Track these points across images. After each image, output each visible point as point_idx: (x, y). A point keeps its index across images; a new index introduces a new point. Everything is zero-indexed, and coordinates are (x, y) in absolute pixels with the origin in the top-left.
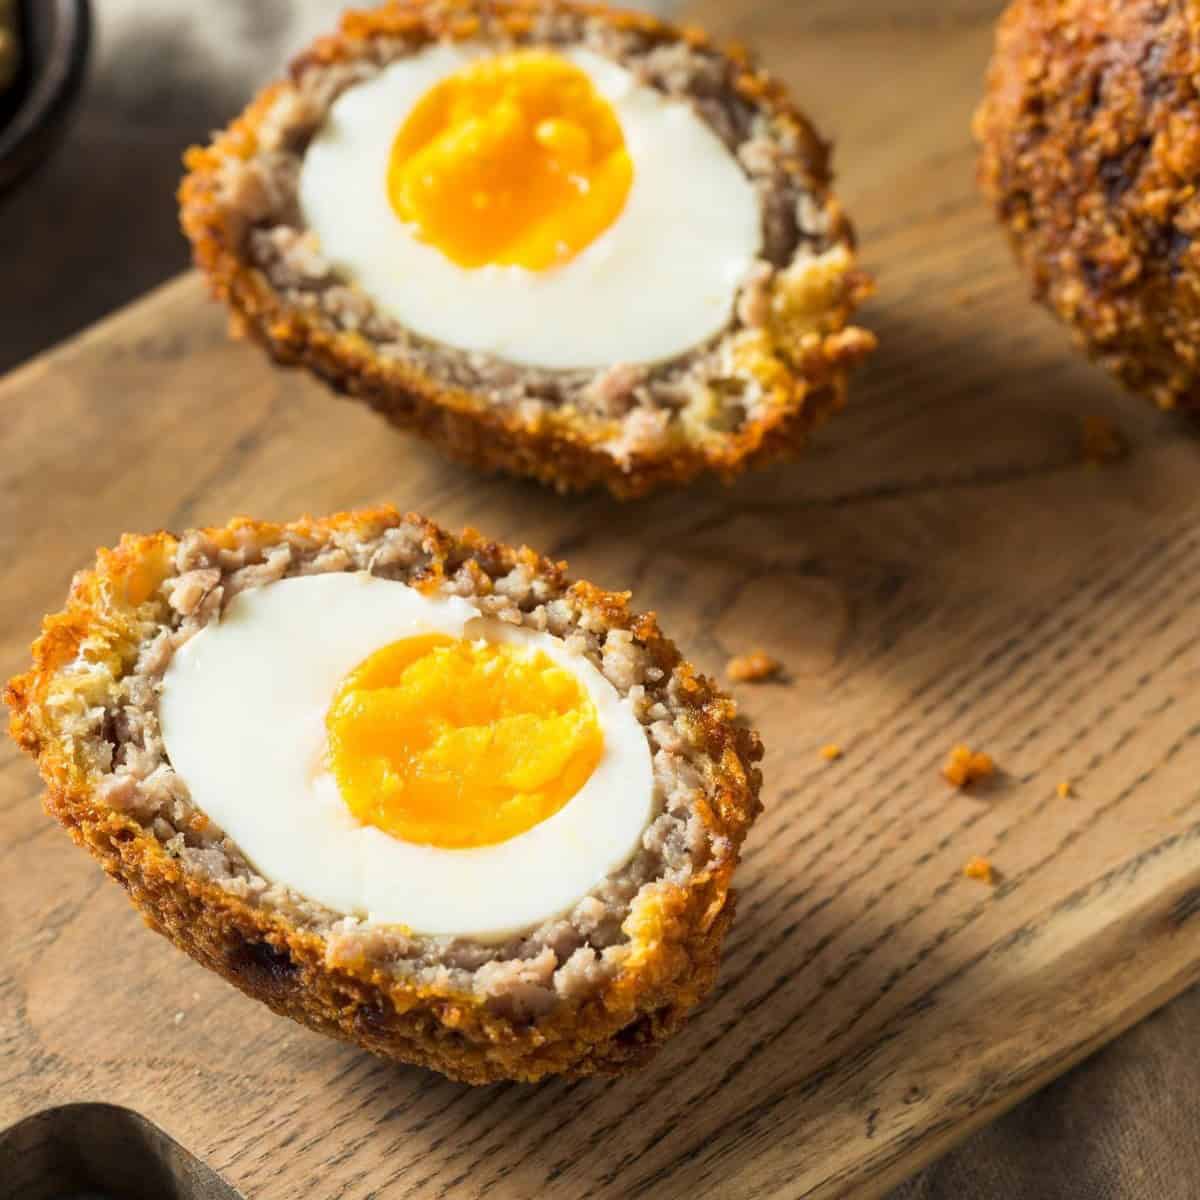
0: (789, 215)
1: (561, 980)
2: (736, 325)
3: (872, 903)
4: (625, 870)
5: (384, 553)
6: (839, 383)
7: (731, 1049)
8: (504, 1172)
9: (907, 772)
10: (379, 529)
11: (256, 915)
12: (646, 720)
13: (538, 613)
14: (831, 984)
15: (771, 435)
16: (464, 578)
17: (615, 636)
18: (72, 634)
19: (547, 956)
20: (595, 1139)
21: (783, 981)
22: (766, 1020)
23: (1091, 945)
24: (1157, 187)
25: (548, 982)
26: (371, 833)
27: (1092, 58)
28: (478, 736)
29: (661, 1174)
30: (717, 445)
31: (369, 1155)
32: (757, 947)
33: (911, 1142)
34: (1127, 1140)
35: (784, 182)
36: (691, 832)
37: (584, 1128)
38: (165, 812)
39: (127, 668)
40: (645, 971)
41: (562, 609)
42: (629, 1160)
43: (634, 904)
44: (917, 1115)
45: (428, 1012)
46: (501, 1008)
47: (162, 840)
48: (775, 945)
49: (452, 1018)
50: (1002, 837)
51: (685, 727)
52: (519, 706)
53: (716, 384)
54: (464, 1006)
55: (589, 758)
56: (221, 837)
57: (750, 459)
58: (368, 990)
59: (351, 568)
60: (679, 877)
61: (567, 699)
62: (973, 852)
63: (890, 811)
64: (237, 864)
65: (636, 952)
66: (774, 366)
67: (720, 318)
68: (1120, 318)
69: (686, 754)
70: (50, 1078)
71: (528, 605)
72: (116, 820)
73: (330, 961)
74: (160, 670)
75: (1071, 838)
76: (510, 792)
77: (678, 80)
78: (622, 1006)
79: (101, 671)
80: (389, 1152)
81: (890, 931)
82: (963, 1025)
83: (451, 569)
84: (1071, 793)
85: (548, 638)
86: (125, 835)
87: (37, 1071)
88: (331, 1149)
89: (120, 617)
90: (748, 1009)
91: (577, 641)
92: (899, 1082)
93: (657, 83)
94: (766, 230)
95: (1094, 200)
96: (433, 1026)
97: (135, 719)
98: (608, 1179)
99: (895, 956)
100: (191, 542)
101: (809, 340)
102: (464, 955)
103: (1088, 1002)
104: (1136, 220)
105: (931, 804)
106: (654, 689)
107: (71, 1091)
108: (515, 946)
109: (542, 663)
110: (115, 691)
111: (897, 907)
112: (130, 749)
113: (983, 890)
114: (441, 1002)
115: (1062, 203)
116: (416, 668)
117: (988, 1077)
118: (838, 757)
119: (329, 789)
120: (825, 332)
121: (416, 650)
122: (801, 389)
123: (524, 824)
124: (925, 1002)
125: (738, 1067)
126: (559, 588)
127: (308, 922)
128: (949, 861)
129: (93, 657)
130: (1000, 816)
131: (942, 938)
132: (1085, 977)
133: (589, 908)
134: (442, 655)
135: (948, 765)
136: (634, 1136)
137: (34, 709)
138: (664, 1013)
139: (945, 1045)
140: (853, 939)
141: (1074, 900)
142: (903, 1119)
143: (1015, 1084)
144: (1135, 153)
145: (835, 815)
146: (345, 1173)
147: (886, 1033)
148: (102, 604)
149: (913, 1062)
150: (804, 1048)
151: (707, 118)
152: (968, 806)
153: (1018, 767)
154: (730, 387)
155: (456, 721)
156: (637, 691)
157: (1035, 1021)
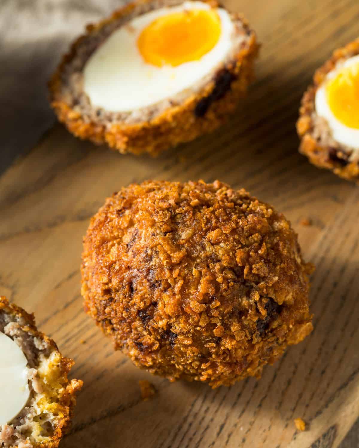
0: (32, 346)
2: (33, 394)
24: (161, 319)
27: (127, 275)
30: (49, 442)
35: (25, 336)
53: (35, 419)
66: (54, 405)
68: (153, 360)
95: (137, 323)
101: (61, 390)
104: (155, 330)
115: (124, 325)
120: (65, 385)
122: (67, 409)
144: (151, 308)
154: (42, 417)
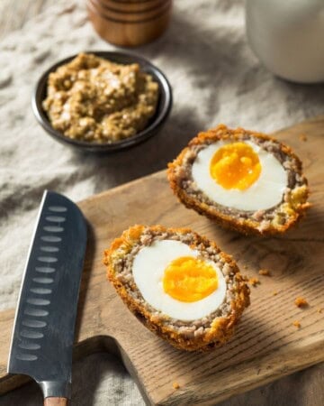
0: (294, 178)
1: (196, 333)
2: (283, 202)
3: (273, 326)
4: (214, 313)
5: (185, 238)
6: (304, 213)
7: (235, 351)
8: (183, 367)
9: (289, 300)
10: (186, 233)
11: (140, 308)
12: (227, 283)
13: (213, 257)
14: (259, 342)
15: (291, 225)
16: (200, 246)
17: (226, 264)
18: (120, 243)
19: (194, 327)
20: (202, 364)
21: (250, 339)
22: (244, 346)
23: (313, 344)
25: (193, 332)
26: (167, 295)
28: (193, 280)
29: (214, 373)
30: (280, 227)
31: (158, 358)
32: (248, 331)
33: (267, 377)
34: (311, 386)
35: (293, 171)
36: (229, 308)
37: (201, 361)
38: (128, 283)
39: (129, 252)
40: (212, 335)
41: (217, 257)
42: (209, 369)
43: (214, 321)
44: (269, 372)
45: (168, 333)
46: (182, 336)
47: (126, 288)
48: (251, 331)
49: (172, 336)
50: (303, 318)
51: (235, 286)
52: (203, 275)
53: (279, 214)
54: (175, 334)
55: (213, 289)
56: (138, 290)
57: (287, 230)
58: (158, 327)
59: (179, 240)
60: (224, 316)
61: (213, 276)
62: (296, 320)
63: (282, 308)
64: (140, 296)
65: (211, 330)
66: (291, 210)
67: (280, 200)
69: (233, 292)
70: (101, 329)
71: (211, 254)
72: (118, 283)
73: (151, 320)
74: (136, 253)
75: (317, 321)
76: (195, 292)
77: (270, 148)
78: (207, 340)
79: (123, 252)
80: (163, 358)
81: (275, 333)
82: (283, 356)
83: (198, 244)
84: (320, 312)
85: (213, 263)
86: (119, 286)
87: (99, 327)
88: (151, 355)
89: (130, 242)
90: (241, 343)
91: (218, 264)
92: (267, 365)
93: (266, 149)
94: (289, 181)
96: (169, 337)
97: (128, 263)
98: (203, 372)
99: (274, 338)
100: (148, 229)
101: (299, 205)
102: (178, 324)
103: (311, 356)
105: (291, 309)
106: (231, 277)
107: (105, 332)
108: (188, 324)
109: (211, 267)
110: (125, 256)
111: (277, 329)
112: (125, 269)
113: (296, 328)
114: (171, 332)
116: (185, 263)
117: (286, 367)
118: (276, 295)
119: (161, 284)
120: (302, 203)
121: (185, 259)
122: (297, 215)
123: (198, 299)
124: (277, 349)
125: (235, 355)
126: (219, 252)
127: (150, 311)
128: (291, 321)
129: (123, 249)
130: (304, 314)
131: (284, 337)
132: (311, 350)
133: (205, 319)
134: (191, 262)
135: (296, 301)
136: (211, 364)
137: (108, 257)
138: (218, 342)
139: (279, 359)
140: (266, 333)
141: (314, 334)
142: (265, 372)
143: (293, 369)
145: (271, 306)
146: (152, 360)
147: (267, 354)
148: (128, 238)
149: (271, 361)
150: (250, 353)
151: (277, 157)
152: (299, 310)
153: (311, 305)
154: (282, 215)
155: (190, 276)
156: (227, 277)
157: (298, 358)
